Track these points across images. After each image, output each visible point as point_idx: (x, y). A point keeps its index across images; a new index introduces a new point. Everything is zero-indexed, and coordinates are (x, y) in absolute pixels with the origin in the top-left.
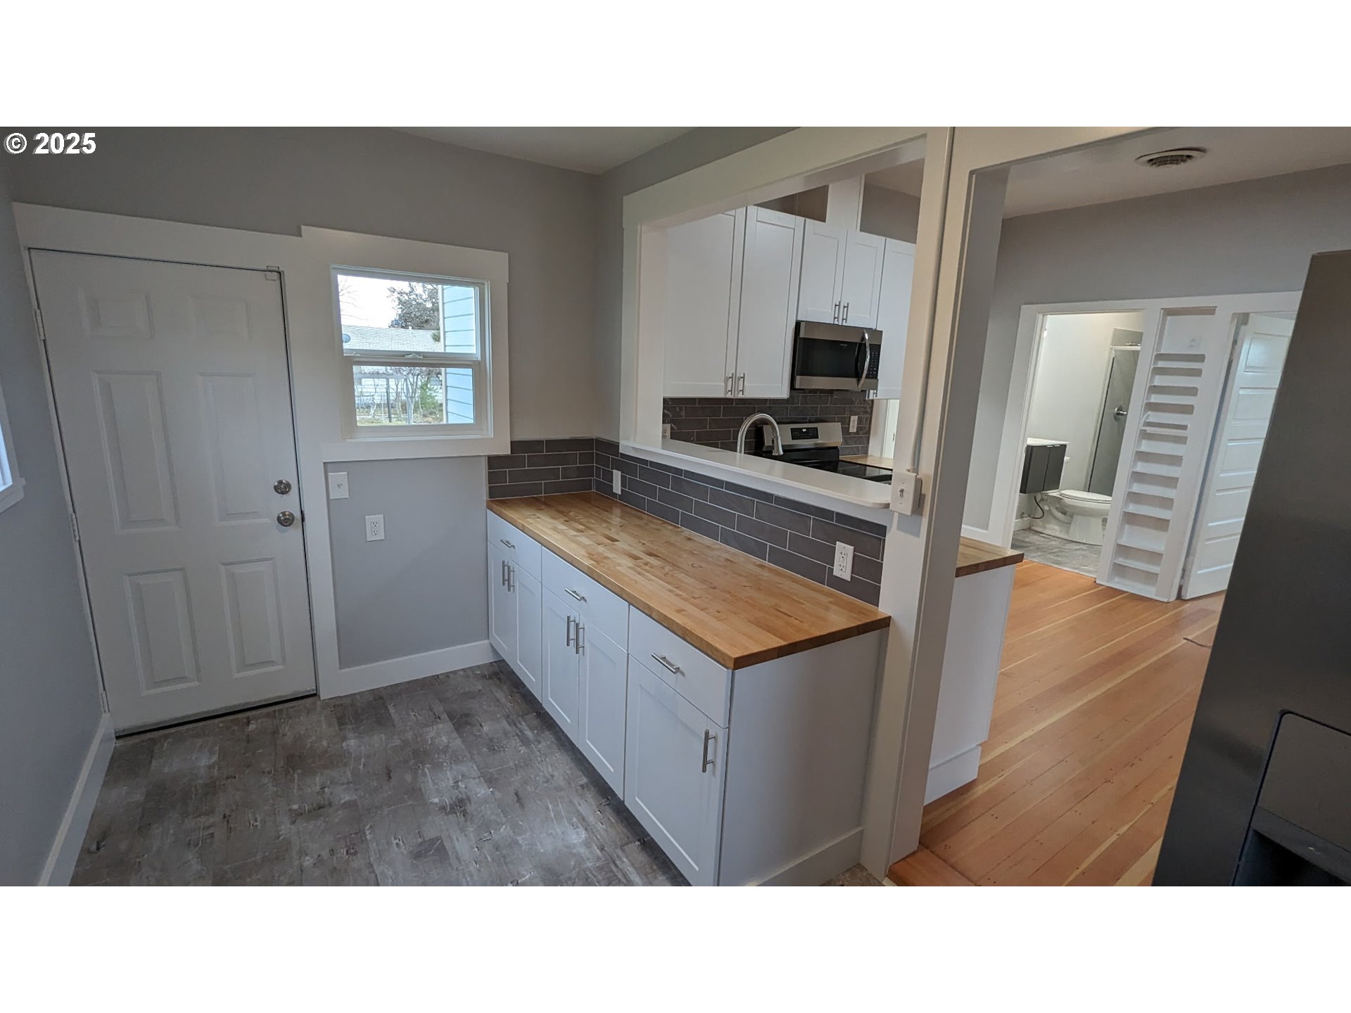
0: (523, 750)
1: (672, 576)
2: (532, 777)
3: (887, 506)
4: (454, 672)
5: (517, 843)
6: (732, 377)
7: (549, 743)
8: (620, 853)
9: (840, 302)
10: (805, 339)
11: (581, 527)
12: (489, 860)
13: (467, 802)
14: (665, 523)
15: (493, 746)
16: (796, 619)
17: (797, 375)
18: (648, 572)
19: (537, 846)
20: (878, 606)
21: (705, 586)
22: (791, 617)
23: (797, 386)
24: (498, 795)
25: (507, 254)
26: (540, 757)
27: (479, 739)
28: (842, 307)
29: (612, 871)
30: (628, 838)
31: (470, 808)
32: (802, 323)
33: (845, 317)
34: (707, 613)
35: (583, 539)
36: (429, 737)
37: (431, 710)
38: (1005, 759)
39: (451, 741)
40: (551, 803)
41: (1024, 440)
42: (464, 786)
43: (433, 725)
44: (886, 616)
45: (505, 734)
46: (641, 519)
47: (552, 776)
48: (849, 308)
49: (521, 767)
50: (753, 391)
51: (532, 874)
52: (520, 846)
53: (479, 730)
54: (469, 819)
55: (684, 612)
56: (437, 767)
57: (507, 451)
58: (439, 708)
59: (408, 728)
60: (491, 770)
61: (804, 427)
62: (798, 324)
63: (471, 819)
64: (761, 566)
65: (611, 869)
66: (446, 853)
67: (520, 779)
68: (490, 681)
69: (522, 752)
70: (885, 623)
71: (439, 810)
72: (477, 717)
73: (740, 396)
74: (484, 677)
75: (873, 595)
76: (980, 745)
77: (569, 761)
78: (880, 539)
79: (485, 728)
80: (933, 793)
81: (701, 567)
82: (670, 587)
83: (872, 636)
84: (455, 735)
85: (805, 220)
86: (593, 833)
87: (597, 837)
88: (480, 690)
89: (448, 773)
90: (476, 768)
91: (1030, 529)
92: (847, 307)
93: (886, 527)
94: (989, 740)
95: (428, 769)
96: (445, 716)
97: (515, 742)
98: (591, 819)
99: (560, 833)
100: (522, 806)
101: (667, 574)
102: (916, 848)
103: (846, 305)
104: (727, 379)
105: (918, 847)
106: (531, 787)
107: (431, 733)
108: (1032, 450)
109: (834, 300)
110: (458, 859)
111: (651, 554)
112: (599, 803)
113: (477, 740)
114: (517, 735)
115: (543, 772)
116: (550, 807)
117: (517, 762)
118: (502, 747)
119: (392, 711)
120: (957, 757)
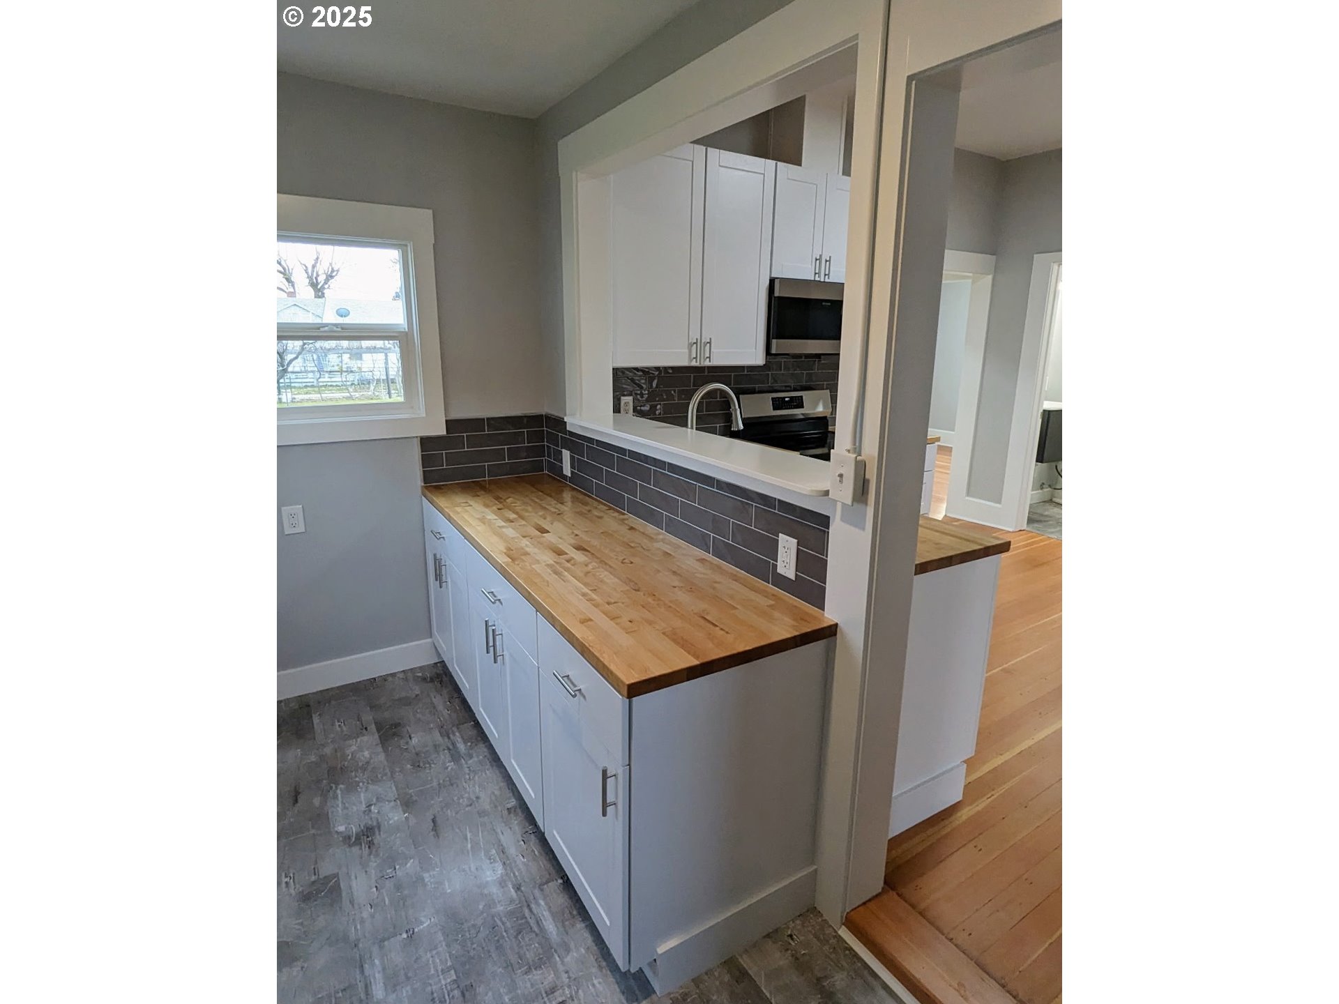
0: (451, 765)
1: (594, 575)
2: (455, 798)
3: (827, 493)
4: (393, 675)
5: (423, 879)
6: (696, 343)
7: (481, 757)
8: (537, 892)
9: (821, 256)
10: (780, 298)
11: (513, 516)
12: (387, 902)
13: (376, 830)
14: (610, 508)
15: (419, 762)
16: (722, 629)
17: (773, 338)
18: (567, 570)
19: (445, 885)
20: (824, 610)
21: (628, 588)
22: (717, 626)
23: (773, 351)
24: (413, 821)
25: (431, 211)
26: (469, 774)
27: (405, 754)
28: (823, 262)
29: (524, 917)
30: (550, 874)
31: (378, 837)
32: (776, 280)
33: (827, 273)
34: (617, 624)
35: (510, 532)
36: (348, 752)
37: (359, 719)
38: (997, 776)
39: (373, 756)
40: (470, 832)
41: (1040, 403)
42: (376, 811)
43: (358, 737)
44: (832, 623)
45: (435, 746)
46: (586, 504)
47: (478, 798)
48: (832, 262)
49: (445, 787)
50: (721, 357)
51: (433, 920)
52: (425, 885)
53: (407, 743)
54: (374, 852)
55: (589, 623)
56: (352, 788)
57: (442, 431)
58: (368, 717)
59: (329, 741)
60: (410, 791)
61: (786, 395)
62: (772, 281)
63: (376, 851)
64: (702, 560)
65: (524, 915)
66: (340, 895)
67: (441, 802)
68: (431, 685)
69: (450, 768)
70: (831, 632)
71: (343, 841)
72: (408, 728)
73: (707, 363)
74: (424, 679)
75: (817, 599)
76: (965, 762)
77: (500, 779)
78: (825, 531)
79: (413, 739)
80: (900, 822)
81: (632, 563)
82: (586, 590)
83: (817, 647)
84: (380, 749)
85: (776, 163)
86: (511, 869)
87: (514, 874)
88: (417, 695)
89: (362, 795)
90: (394, 788)
91: (1051, 501)
92: (830, 261)
93: (828, 517)
94: (975, 755)
95: (341, 790)
96: (373, 727)
97: (444, 756)
98: (512, 851)
99: (473, 869)
100: (437, 835)
101: (589, 572)
102: (880, 890)
103: (828, 259)
104: (691, 345)
105: (883, 888)
106: (451, 811)
107: (352, 747)
108: (1049, 414)
109: (814, 253)
110: (352, 902)
111: (579, 548)
112: (524, 831)
113: (402, 754)
114: (449, 749)
115: (469, 793)
116: (469, 837)
117: (441, 781)
118: (429, 763)
119: (316, 720)
120: (933, 779)
